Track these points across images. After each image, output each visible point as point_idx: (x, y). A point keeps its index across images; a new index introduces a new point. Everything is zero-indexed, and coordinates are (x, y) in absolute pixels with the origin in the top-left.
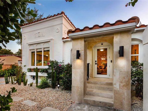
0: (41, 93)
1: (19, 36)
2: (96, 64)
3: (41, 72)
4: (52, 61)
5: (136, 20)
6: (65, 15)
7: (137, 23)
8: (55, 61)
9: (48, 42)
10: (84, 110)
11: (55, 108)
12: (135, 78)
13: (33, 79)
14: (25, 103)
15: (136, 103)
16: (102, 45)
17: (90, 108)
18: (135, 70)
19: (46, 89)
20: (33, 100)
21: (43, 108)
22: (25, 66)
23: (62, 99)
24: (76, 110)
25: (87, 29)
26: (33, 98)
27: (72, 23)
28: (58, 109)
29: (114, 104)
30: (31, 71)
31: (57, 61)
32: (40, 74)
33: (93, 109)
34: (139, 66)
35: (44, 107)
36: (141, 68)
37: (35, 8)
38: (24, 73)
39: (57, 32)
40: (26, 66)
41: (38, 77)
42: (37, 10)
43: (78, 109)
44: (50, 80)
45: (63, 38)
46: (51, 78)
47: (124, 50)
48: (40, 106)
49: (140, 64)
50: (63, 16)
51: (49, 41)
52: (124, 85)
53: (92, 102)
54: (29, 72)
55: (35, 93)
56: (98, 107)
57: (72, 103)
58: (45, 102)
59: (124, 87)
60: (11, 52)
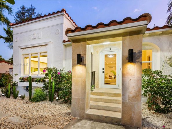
0: (34, 107)
1: (11, 38)
2: (103, 72)
3: (37, 82)
4: (50, 69)
5: (148, 18)
6: (66, 13)
7: (149, 21)
8: (54, 69)
9: (46, 46)
10: (85, 127)
11: (48, 126)
12: (148, 88)
13: (27, 91)
14: (10, 120)
15: (148, 118)
16: (111, 50)
17: (93, 125)
18: (147, 79)
19: (41, 102)
20: (21, 116)
21: (33, 126)
22: (16, 75)
23: (59, 115)
24: (75, 127)
25: (90, 28)
26: (23, 114)
27: (75, 24)
28: (53, 127)
29: (122, 119)
30: (24, 81)
31: (56, 68)
32: (34, 84)
33: (96, 125)
34: (152, 74)
35: (35, 125)
36: (154, 76)
37: (31, 6)
38: (15, 83)
39: (57, 33)
40: (18, 74)
41: (33, 88)
42: (34, 8)
43: (78, 127)
44: (47, 92)
45: (64, 41)
46: (48, 90)
47: (134, 54)
48: (29, 124)
49: (153, 72)
50: (64, 14)
51: (47, 44)
52: (134, 96)
53: (96, 117)
54: (21, 81)
55: (26, 108)
56: (103, 124)
57: (71, 119)
58: (37, 119)
59: (133, 98)
60: (2, 58)
